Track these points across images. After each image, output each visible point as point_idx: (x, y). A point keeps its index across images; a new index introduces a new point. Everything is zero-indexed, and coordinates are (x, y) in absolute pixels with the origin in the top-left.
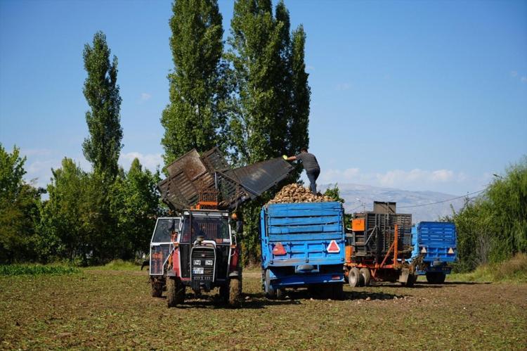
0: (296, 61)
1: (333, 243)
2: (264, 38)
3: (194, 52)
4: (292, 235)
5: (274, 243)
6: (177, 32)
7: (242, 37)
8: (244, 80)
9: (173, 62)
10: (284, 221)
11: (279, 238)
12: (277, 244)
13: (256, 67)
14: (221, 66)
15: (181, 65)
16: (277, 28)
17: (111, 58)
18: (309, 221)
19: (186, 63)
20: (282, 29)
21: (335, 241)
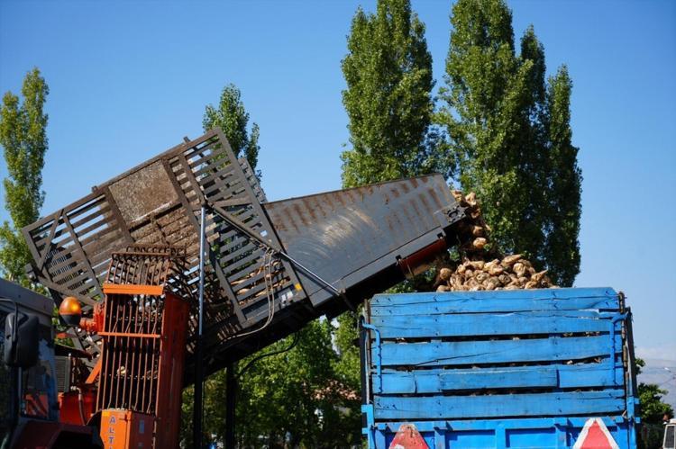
0: (556, 124)
1: (595, 427)
2: (499, 86)
3: (381, 110)
4: (454, 399)
5: (392, 426)
6: (353, 79)
7: (465, 89)
8: (467, 158)
9: (348, 130)
10: (424, 353)
11: (407, 407)
12: (400, 429)
13: (485, 133)
14: (430, 136)
15: (360, 135)
16: (523, 70)
17: (249, 128)
18: (512, 350)
19: (369, 129)
20: (531, 72)
21: (600, 421)
